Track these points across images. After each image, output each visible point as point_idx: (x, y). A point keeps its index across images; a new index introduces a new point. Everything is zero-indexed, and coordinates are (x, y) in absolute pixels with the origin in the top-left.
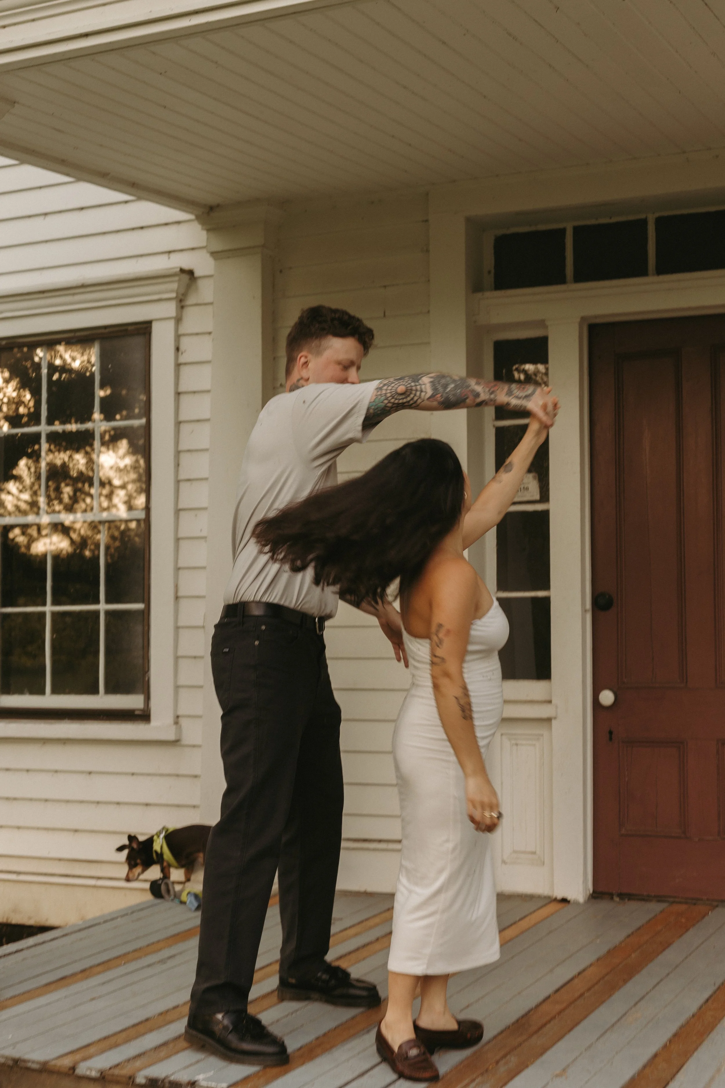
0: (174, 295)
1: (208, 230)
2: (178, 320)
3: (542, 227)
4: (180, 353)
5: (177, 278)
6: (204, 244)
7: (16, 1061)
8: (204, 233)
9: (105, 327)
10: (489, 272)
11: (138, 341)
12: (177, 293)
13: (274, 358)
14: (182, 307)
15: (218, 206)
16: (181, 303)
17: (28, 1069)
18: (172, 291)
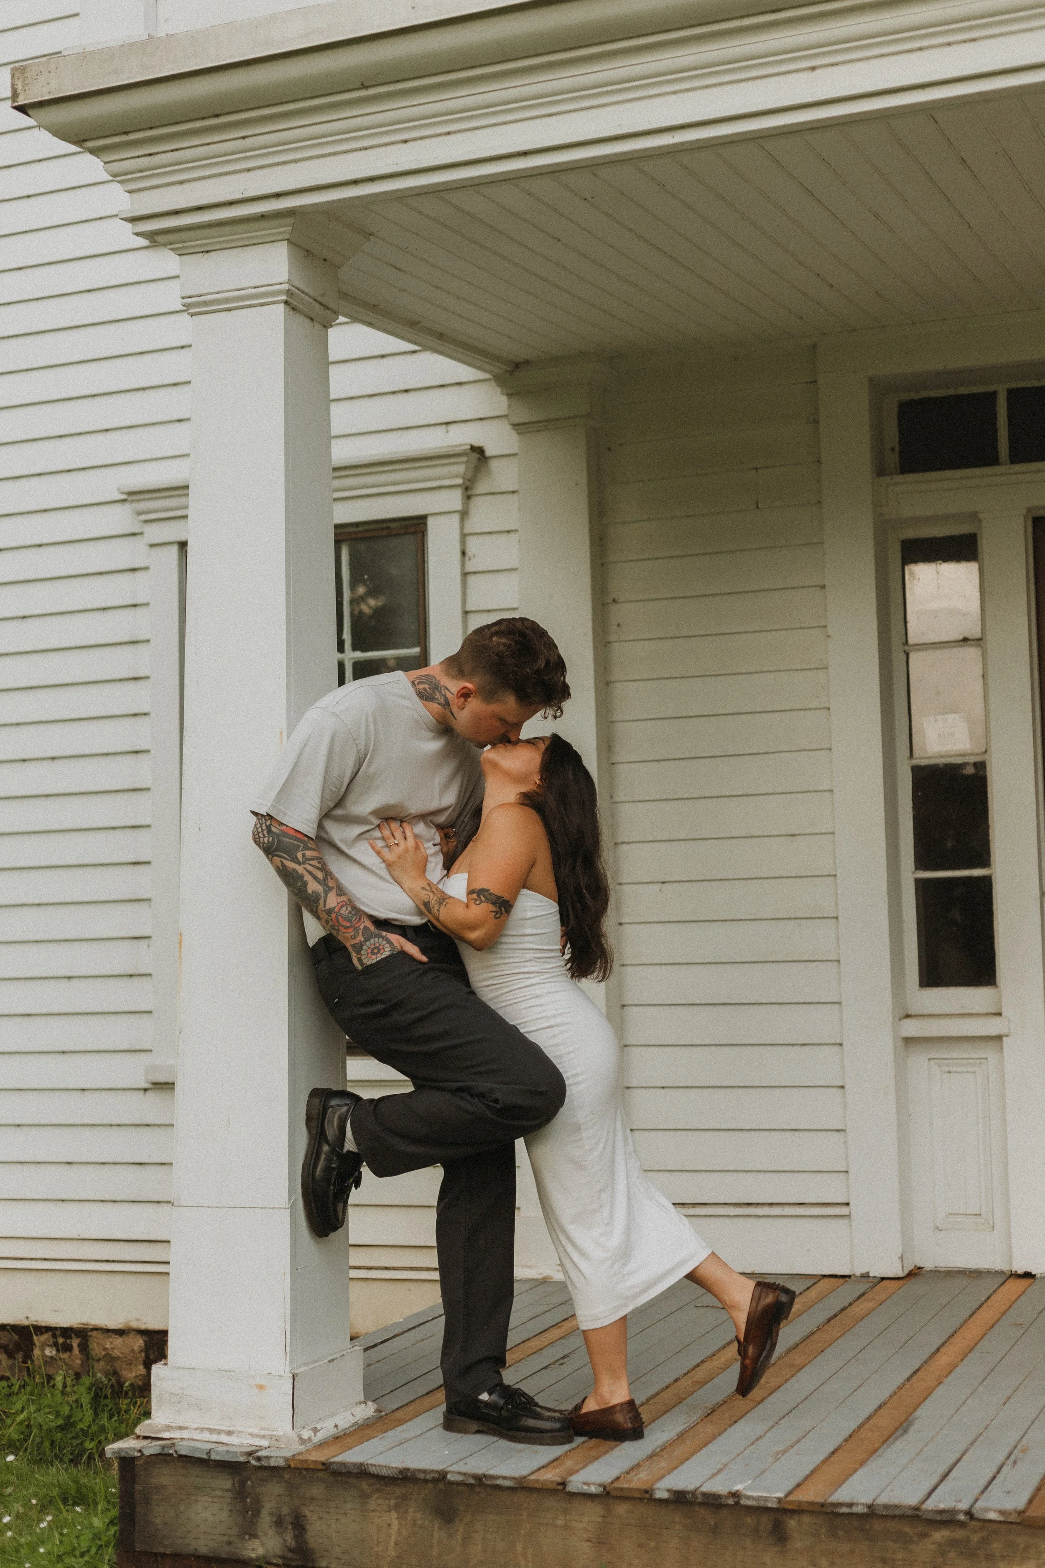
0: (459, 481)
1: (509, 395)
2: (464, 514)
3: (964, 390)
4: (467, 558)
5: (465, 459)
6: (506, 412)
7: (479, 1478)
8: (505, 398)
9: (357, 524)
10: (893, 449)
11: (408, 543)
12: (464, 479)
13: (602, 564)
14: (469, 497)
15: (527, 362)
16: (468, 491)
17: (498, 1487)
18: (457, 476)
